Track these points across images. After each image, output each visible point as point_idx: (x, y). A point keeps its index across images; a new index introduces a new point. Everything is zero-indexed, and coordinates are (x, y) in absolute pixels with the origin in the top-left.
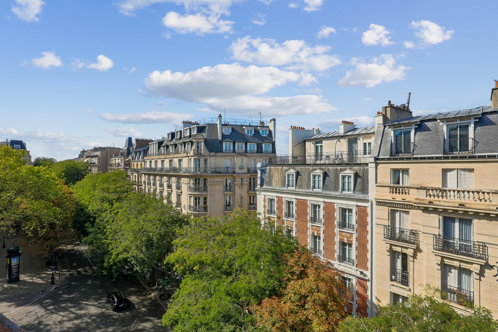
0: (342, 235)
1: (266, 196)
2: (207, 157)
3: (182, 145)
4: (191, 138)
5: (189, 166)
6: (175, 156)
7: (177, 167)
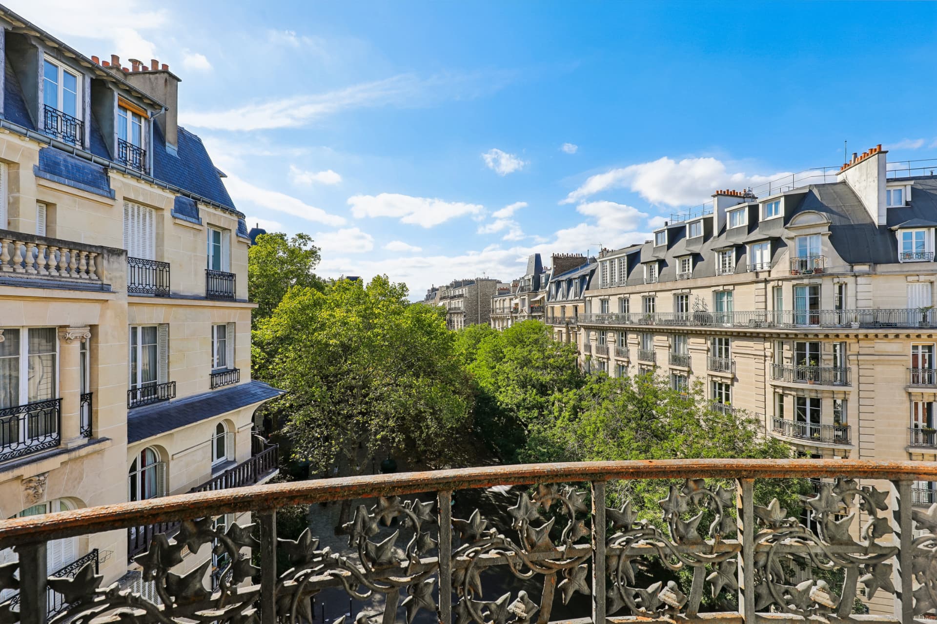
3: (724, 253)
4: (757, 231)
5: (770, 308)
6: (700, 282)
7: (711, 309)
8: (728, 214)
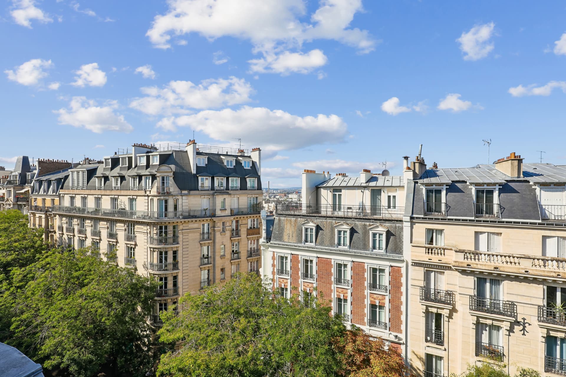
0: (373, 298)
1: (275, 253)
2: (178, 198)
3: (134, 178)
4: (149, 169)
5: (149, 210)
6: (123, 192)
7: (127, 208)
8: (138, 157)
